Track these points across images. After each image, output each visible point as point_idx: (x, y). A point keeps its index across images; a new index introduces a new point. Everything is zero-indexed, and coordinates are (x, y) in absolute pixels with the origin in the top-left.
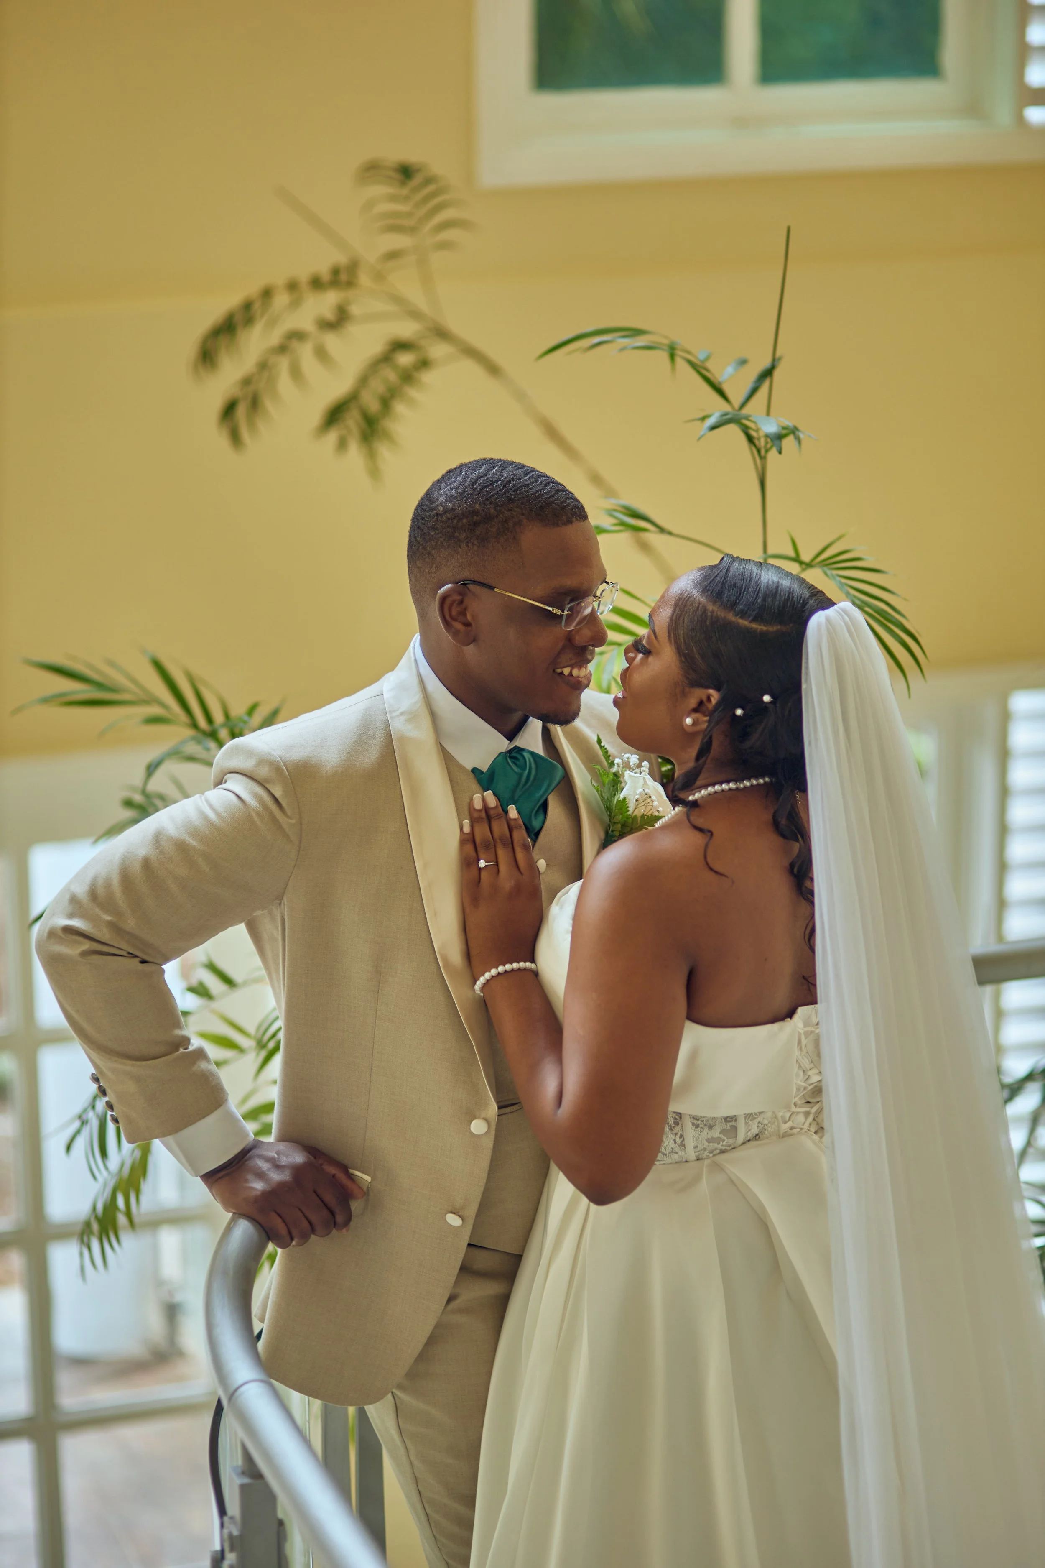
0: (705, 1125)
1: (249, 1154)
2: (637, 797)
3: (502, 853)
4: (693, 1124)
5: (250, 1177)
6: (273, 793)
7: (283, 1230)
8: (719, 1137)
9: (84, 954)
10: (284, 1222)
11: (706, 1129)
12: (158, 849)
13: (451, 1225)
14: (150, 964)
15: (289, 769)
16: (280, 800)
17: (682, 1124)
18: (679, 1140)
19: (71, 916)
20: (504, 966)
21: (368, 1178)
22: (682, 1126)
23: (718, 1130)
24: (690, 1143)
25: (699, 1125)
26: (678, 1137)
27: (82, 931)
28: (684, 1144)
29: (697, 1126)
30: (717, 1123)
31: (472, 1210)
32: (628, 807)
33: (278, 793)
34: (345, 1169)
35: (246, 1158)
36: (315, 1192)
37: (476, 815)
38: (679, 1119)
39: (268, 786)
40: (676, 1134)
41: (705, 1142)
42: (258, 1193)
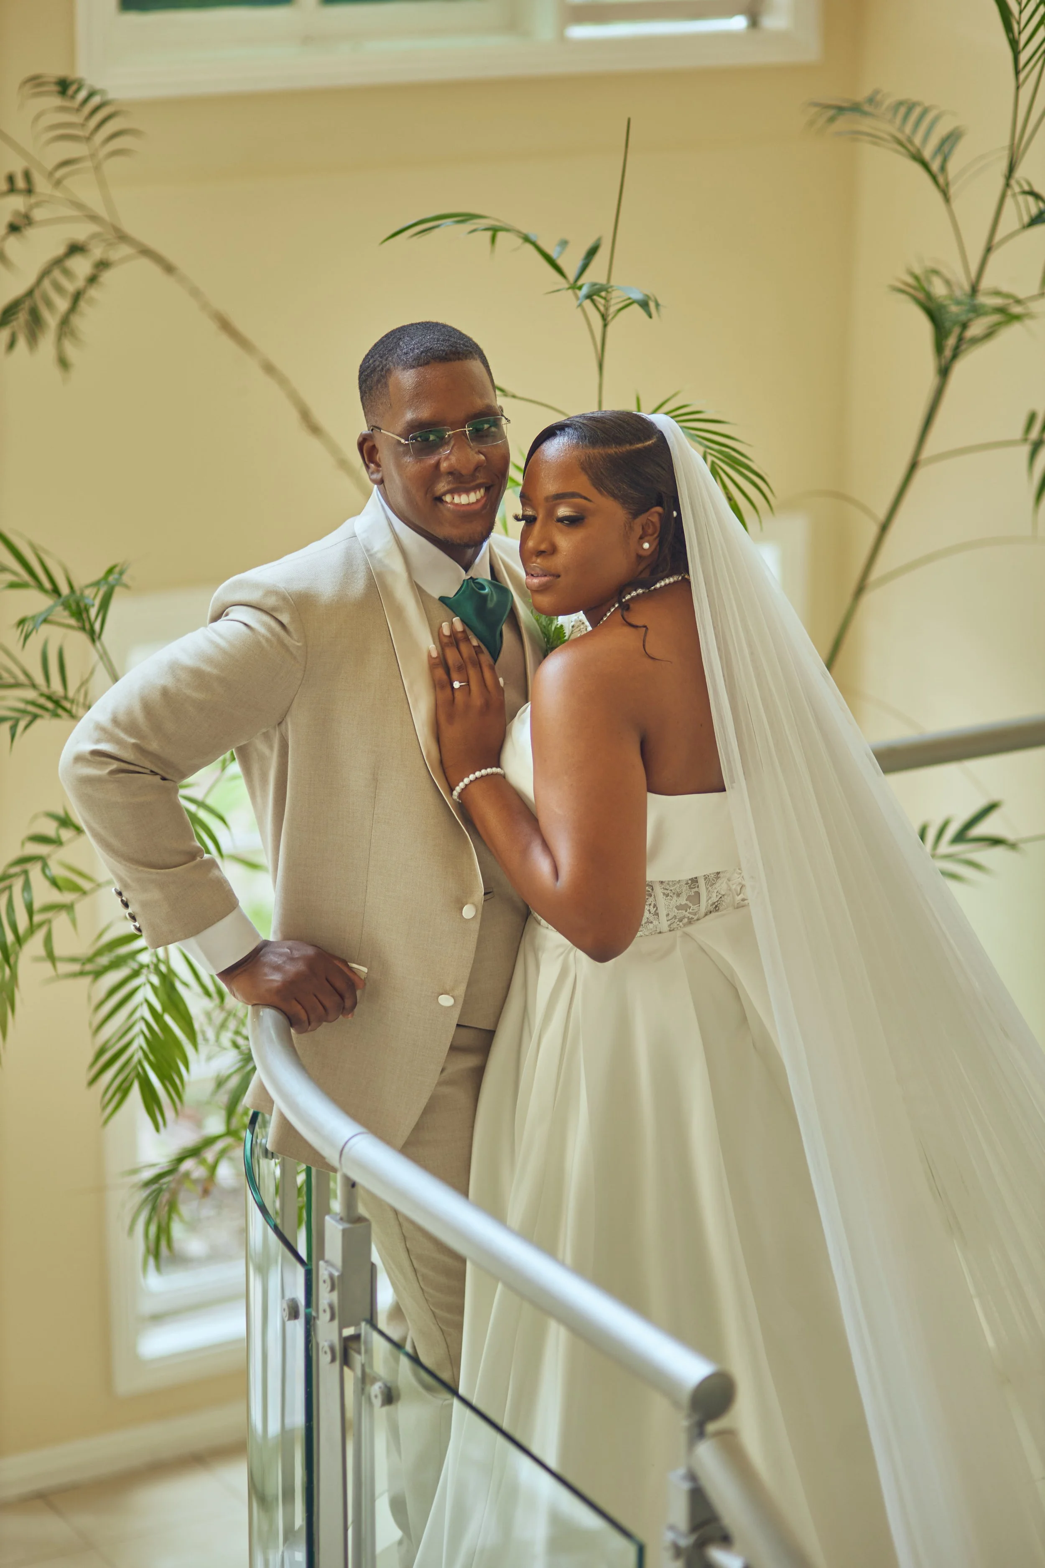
0: (674, 893)
1: (262, 952)
2: (572, 624)
3: (472, 673)
4: (664, 894)
5: (266, 970)
6: (280, 620)
7: (303, 1015)
8: (686, 904)
9: (112, 772)
10: (303, 1007)
11: (675, 897)
12: (174, 677)
13: (443, 1006)
14: (170, 781)
15: (294, 598)
16: (288, 626)
17: (654, 895)
18: (653, 910)
19: (98, 741)
20: (480, 771)
21: (365, 970)
22: (655, 897)
23: (685, 897)
24: (663, 912)
25: (668, 894)
26: (652, 907)
27: (109, 754)
28: (658, 913)
29: (667, 895)
30: (683, 891)
31: (461, 990)
32: (565, 633)
33: (285, 618)
34: (345, 963)
35: (259, 955)
36: (327, 980)
37: (445, 640)
38: (651, 891)
39: (275, 614)
40: (650, 905)
41: (675, 909)
42: (279, 984)
